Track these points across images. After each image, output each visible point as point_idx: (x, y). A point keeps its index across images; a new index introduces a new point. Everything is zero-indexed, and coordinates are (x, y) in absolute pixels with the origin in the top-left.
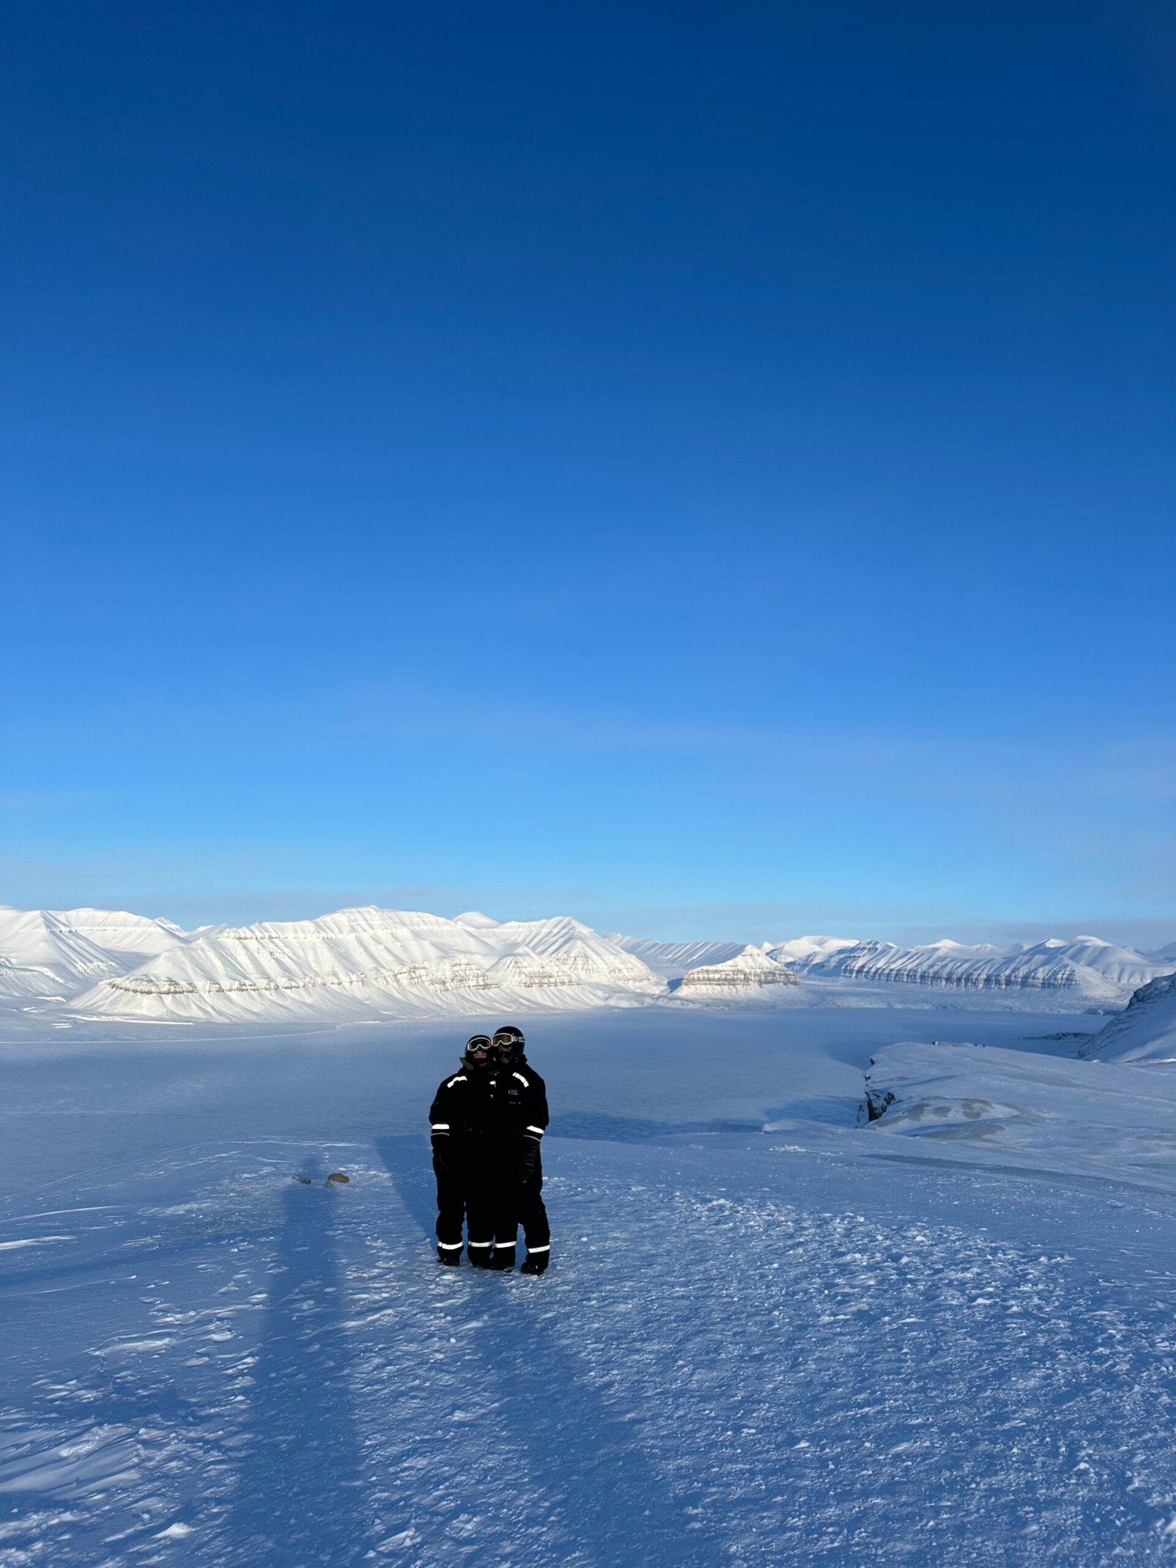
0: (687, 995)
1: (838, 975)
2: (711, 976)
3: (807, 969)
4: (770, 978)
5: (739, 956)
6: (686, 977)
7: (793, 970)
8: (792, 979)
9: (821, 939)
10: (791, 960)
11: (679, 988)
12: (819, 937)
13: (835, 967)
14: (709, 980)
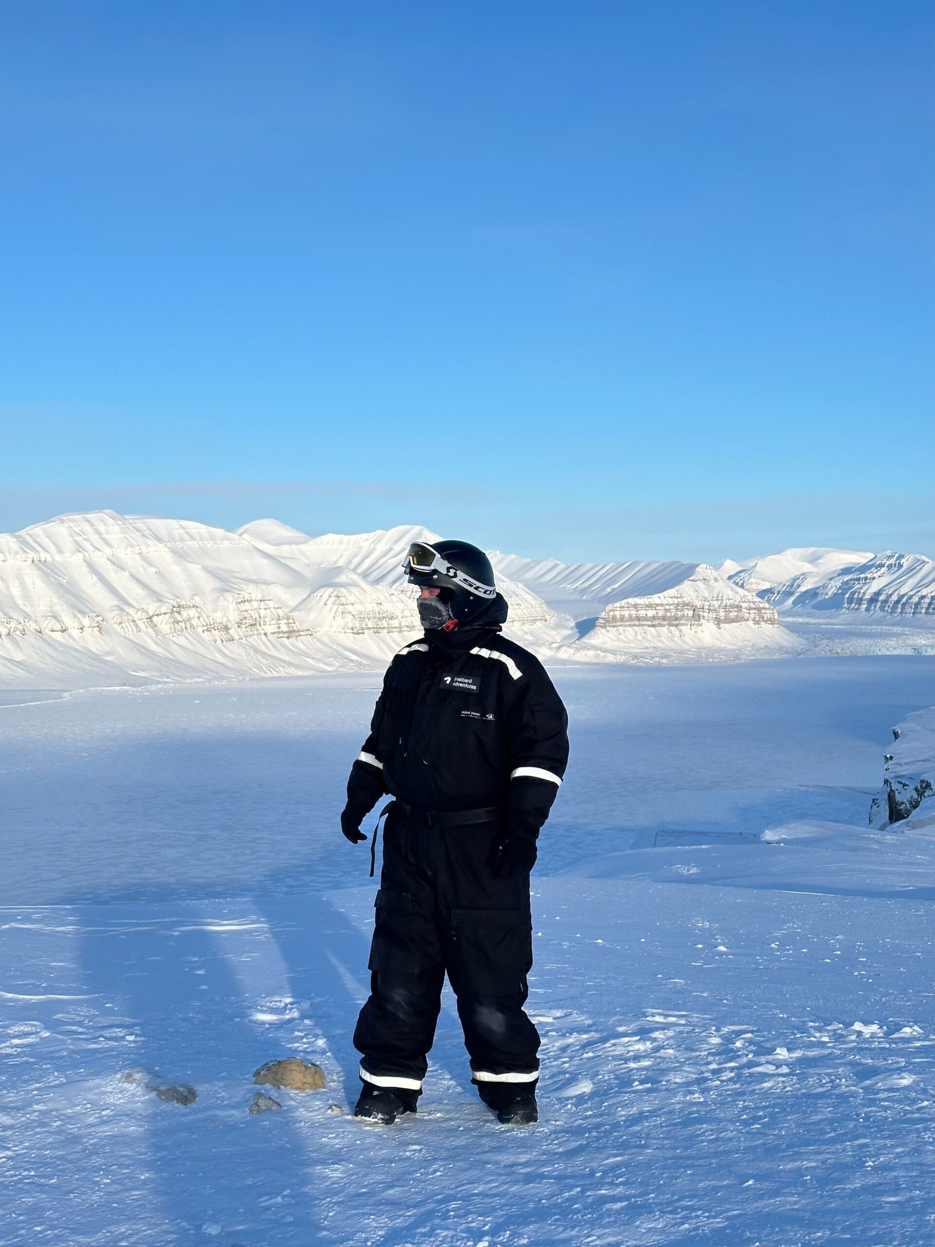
0: (605, 643)
1: (839, 606)
2: (642, 613)
3: (792, 599)
4: (733, 615)
5: (686, 583)
6: (603, 615)
7: (768, 601)
8: (767, 614)
9: (814, 553)
10: (766, 586)
11: (592, 632)
12: (811, 550)
13: (835, 595)
14: (638, 619)
